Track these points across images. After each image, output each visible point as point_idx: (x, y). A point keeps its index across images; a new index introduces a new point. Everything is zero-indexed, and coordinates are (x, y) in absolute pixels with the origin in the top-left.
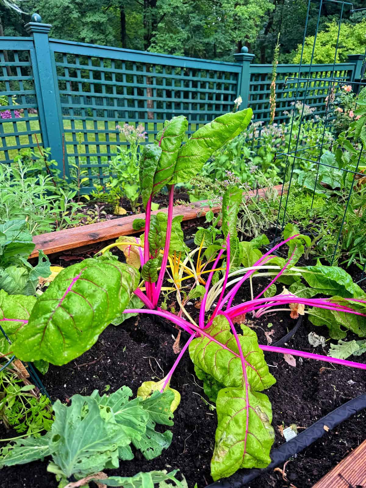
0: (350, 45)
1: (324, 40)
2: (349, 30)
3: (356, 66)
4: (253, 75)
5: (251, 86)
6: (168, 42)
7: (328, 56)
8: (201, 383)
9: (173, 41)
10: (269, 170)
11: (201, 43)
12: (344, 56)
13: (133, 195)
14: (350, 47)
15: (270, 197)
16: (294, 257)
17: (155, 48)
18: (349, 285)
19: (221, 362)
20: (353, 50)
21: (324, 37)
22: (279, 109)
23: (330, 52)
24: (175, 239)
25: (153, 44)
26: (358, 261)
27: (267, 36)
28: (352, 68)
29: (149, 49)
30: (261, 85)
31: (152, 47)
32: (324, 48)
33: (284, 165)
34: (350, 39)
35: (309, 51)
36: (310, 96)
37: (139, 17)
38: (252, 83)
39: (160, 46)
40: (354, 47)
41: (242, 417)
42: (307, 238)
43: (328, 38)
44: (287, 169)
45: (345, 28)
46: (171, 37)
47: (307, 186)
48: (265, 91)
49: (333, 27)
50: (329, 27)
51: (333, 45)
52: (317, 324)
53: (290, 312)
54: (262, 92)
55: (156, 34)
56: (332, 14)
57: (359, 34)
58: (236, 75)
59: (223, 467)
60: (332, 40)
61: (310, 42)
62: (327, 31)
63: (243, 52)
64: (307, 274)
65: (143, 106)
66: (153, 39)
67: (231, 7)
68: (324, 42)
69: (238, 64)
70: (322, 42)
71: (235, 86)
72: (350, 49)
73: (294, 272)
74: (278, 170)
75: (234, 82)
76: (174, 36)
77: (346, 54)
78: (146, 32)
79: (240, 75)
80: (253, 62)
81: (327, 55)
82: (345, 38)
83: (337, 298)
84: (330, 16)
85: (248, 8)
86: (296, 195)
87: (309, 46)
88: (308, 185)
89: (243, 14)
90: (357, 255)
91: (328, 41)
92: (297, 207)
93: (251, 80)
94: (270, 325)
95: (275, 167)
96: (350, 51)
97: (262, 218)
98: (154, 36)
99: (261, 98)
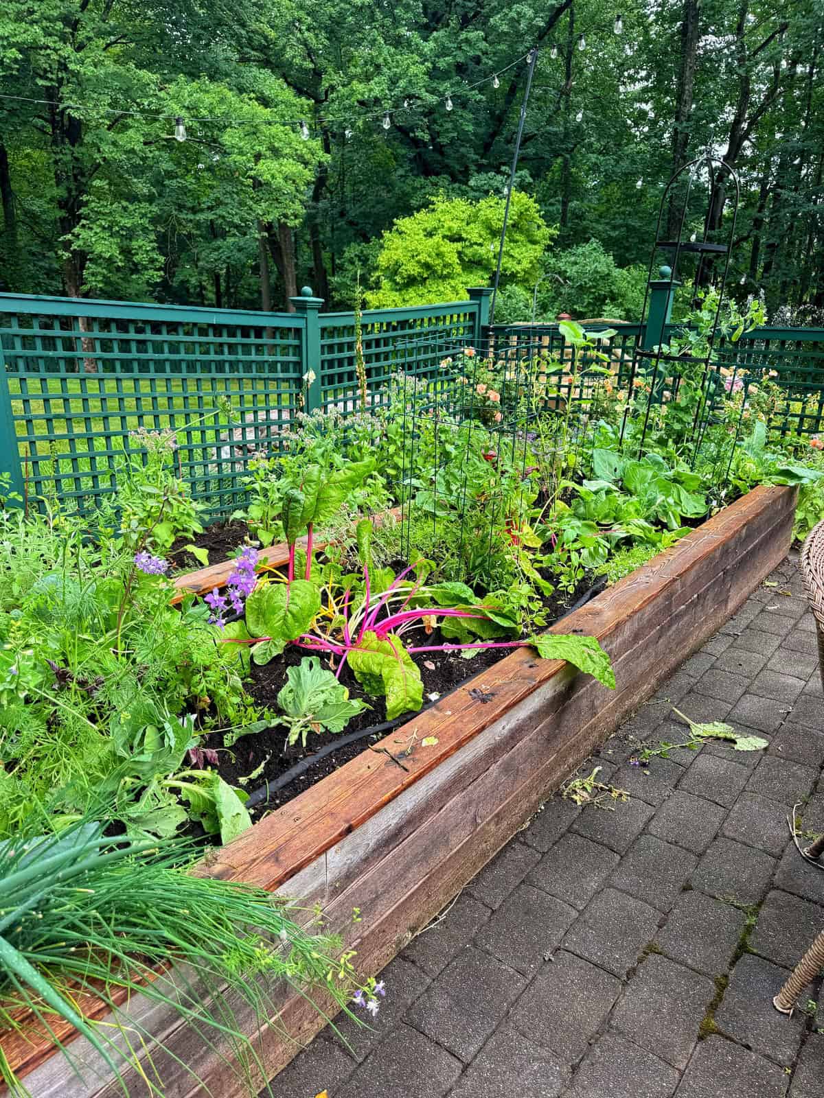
0: (475, 238)
1: (429, 226)
2: (470, 210)
3: (480, 305)
4: (323, 330)
5: (323, 346)
6: (118, 219)
7: (439, 255)
8: (361, 685)
9: (131, 215)
10: (369, 481)
11: (191, 221)
12: (466, 256)
13: (166, 538)
14: (474, 240)
15: (388, 525)
16: (422, 578)
17: (91, 229)
18: (471, 597)
19: (377, 660)
20: (481, 245)
21: (427, 221)
22: (371, 380)
23: (442, 249)
24: (313, 572)
25: (84, 222)
26: (482, 580)
27: (320, 205)
28: (475, 309)
29: (76, 230)
30: (339, 344)
31: (83, 226)
32: (431, 242)
33: (392, 472)
34: (472, 225)
35: (404, 245)
36: (418, 329)
37: (40, 157)
38: (324, 342)
39: (101, 226)
40: (481, 241)
41: (400, 677)
42: (433, 564)
43: (435, 224)
44: (396, 477)
45: (461, 206)
46: (125, 209)
47: (426, 508)
48: (346, 354)
49: (441, 204)
50: (433, 203)
51: (444, 237)
52: (449, 636)
53: (424, 627)
54: (342, 355)
55: (87, 202)
56: (437, 174)
57: (487, 219)
58: (298, 331)
59: (394, 704)
60: (443, 226)
61: (403, 229)
62: (433, 210)
63: (305, 295)
64: (436, 593)
65: (71, 349)
66: (83, 210)
67: (249, 161)
68: (429, 229)
69: (299, 315)
70: (425, 230)
71: (298, 349)
72: (476, 244)
73: (424, 593)
74: (384, 481)
75: (296, 342)
76: (131, 208)
77: (469, 251)
78: (65, 195)
79: (304, 331)
80: (320, 311)
81: (437, 255)
82: (464, 224)
83: (462, 606)
84: (433, 178)
85: (281, 165)
86: (416, 520)
87: (404, 235)
88: (428, 508)
89: (273, 177)
90: (481, 576)
91: (435, 229)
92: (419, 534)
93: (322, 338)
94: (409, 641)
95: (379, 477)
96: (475, 247)
97: (382, 550)
98: (86, 204)
99: (341, 364)
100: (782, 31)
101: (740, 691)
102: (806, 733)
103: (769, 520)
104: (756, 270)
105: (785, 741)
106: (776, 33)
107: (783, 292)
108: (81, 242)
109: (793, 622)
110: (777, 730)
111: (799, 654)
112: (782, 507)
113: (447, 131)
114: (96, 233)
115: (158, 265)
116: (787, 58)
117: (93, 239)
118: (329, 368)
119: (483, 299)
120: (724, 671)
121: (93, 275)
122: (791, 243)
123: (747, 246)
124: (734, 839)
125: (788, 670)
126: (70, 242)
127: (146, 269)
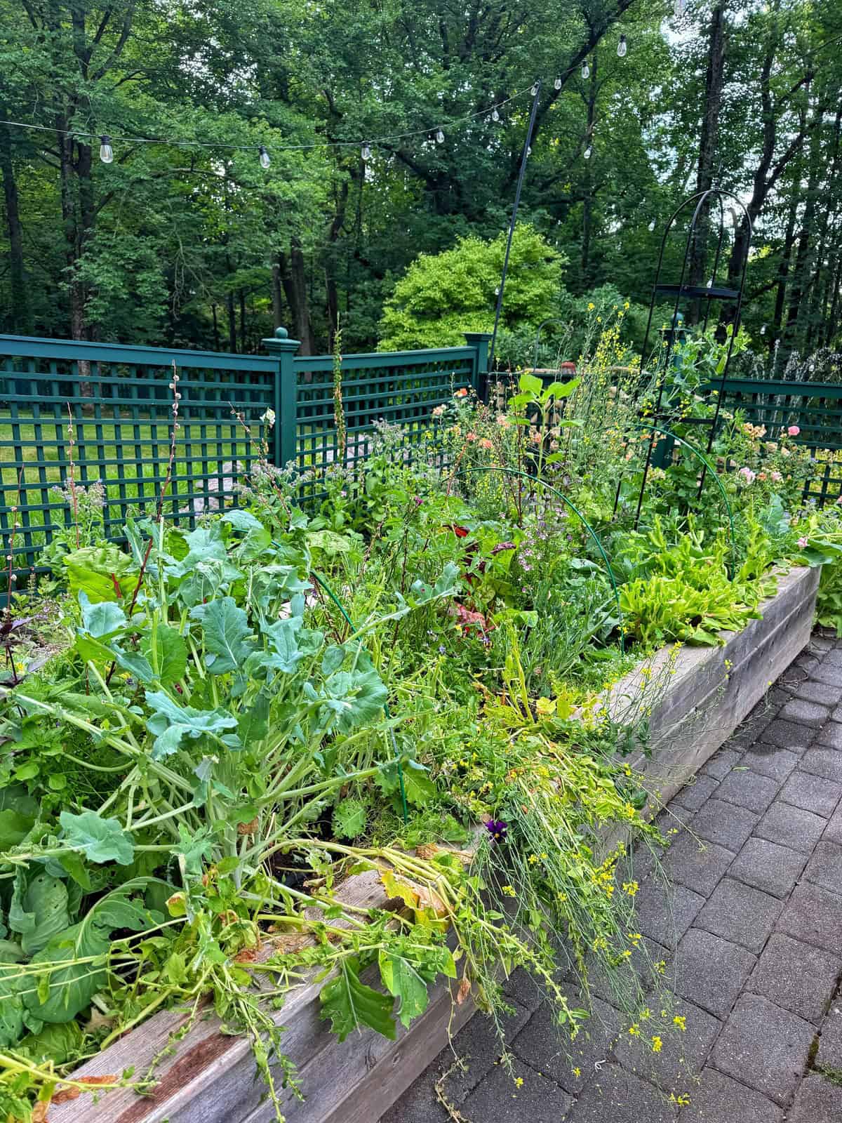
3: (478, 351)
4: (301, 375)
5: (299, 392)
6: (123, 252)
17: (94, 261)
25: (87, 254)
27: (336, 244)
28: (472, 355)
29: (79, 261)
31: (87, 258)
38: (300, 387)
39: (104, 258)
48: (325, 401)
54: (320, 402)
55: (92, 234)
56: (455, 213)
63: (279, 336)
66: (87, 243)
69: (271, 358)
71: (270, 395)
75: (268, 387)
80: (297, 354)
93: (299, 383)
98: (89, 237)
99: (320, 411)
100: (807, 81)
101: (746, 833)
102: (827, 901)
103: (785, 610)
104: (780, 319)
105: (800, 910)
106: (801, 83)
107: (808, 341)
108: (82, 274)
109: (812, 733)
110: (790, 894)
111: (819, 779)
112: (801, 592)
113: (464, 168)
114: (99, 265)
115: (162, 299)
116: (814, 107)
117: (96, 271)
118: (306, 415)
119: (482, 345)
120: (726, 801)
121: (95, 307)
122: (817, 292)
123: (772, 294)
124: (728, 1075)
125: (804, 803)
126: (70, 274)
127: (150, 302)
